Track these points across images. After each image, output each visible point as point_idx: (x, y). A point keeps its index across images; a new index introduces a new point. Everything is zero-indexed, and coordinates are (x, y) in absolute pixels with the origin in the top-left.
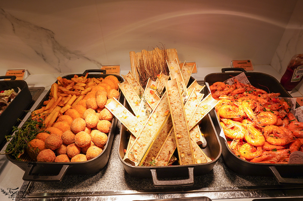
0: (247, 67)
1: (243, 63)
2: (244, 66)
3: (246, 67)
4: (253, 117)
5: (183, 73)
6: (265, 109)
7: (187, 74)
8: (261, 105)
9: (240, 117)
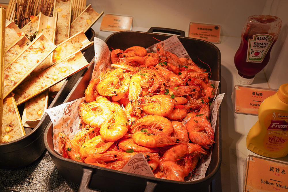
0: (212, 36)
1: (206, 29)
2: (206, 34)
3: (209, 36)
4: (133, 98)
5: (78, 22)
6: (168, 92)
7: (84, 24)
8: (164, 85)
9: (116, 95)
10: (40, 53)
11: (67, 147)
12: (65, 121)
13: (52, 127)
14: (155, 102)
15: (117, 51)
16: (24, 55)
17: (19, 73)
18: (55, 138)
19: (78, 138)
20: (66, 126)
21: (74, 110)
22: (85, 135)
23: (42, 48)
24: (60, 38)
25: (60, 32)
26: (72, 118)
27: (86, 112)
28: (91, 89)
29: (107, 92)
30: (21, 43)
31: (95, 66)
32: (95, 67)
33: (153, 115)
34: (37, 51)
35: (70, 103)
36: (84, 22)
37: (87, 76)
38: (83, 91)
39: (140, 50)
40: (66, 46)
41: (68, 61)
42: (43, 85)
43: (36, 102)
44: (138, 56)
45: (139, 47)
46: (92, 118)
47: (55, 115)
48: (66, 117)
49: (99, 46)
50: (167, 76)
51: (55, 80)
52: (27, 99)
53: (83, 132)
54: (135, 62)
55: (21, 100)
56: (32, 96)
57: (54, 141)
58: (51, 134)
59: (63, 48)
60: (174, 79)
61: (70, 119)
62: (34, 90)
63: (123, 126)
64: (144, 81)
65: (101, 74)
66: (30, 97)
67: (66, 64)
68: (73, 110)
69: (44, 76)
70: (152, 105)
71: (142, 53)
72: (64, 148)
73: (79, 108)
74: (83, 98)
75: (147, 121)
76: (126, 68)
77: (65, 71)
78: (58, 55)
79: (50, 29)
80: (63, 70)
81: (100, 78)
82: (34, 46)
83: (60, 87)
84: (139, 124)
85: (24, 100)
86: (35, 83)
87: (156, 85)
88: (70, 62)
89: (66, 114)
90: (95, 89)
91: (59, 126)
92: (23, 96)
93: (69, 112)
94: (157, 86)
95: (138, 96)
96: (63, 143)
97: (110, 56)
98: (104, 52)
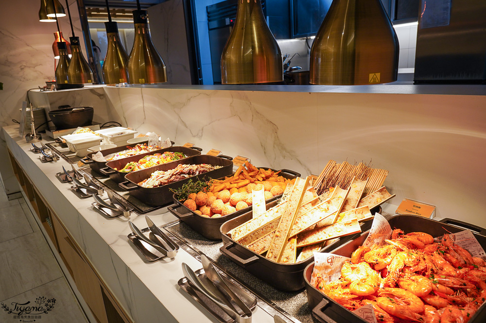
4: (392, 270)
5: (368, 199)
6: (433, 277)
7: (373, 201)
8: (432, 270)
9: (377, 263)
10: (324, 212)
11: (319, 285)
12: (327, 268)
13: (313, 265)
14: (414, 280)
15: (398, 231)
16: (312, 211)
17: (305, 223)
18: (314, 276)
19: (332, 285)
20: (326, 272)
21: (337, 264)
22: (338, 285)
23: (327, 209)
24: (347, 207)
25: (349, 203)
26: (333, 269)
27: (346, 268)
28: (358, 253)
29: (370, 259)
30: (313, 202)
31: (369, 236)
32: (369, 238)
33: (406, 290)
34: (322, 211)
35: (334, 255)
36: (374, 200)
37: (357, 241)
38: (351, 252)
39: (425, 237)
40: (350, 214)
41: (345, 225)
42: (320, 238)
43: (311, 250)
44: (421, 241)
45: (426, 234)
46: (348, 273)
47: (319, 258)
48: (327, 264)
49: (379, 221)
50: (441, 264)
51: (330, 236)
52: (305, 244)
53: (338, 282)
54: (413, 244)
55: (301, 244)
56: (309, 243)
57: (312, 278)
58: (311, 270)
59: (346, 215)
60: (448, 269)
61: (331, 268)
62: (312, 239)
63: (371, 286)
64: (410, 260)
65: (374, 246)
66: (307, 244)
67: (343, 226)
68: (336, 262)
69: (323, 231)
70: (410, 282)
71: (427, 240)
72: (318, 285)
73: (343, 264)
74: (349, 258)
75: (397, 292)
76: (400, 246)
77: (340, 231)
78: (340, 220)
79: (340, 199)
80: (338, 230)
81: (371, 248)
82: (321, 206)
83: (332, 242)
84: (387, 291)
85: (303, 245)
86: (314, 235)
87: (421, 266)
88: (347, 226)
89: (328, 262)
90: (362, 255)
91: (319, 268)
92: (303, 241)
93: (332, 262)
94: (422, 268)
95: (398, 270)
96: (318, 282)
97: (392, 235)
98: (383, 227)
